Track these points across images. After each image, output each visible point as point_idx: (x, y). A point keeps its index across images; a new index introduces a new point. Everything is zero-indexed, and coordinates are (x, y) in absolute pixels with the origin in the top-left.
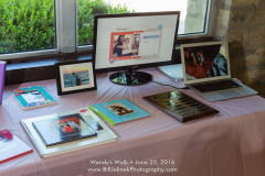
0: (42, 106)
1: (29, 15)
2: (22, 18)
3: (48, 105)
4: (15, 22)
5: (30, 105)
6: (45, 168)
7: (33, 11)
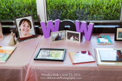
0: (106, 44)
1: (113, 5)
2: (110, 6)
3: (109, 44)
4: (107, 8)
5: (101, 43)
6: (98, 70)
7: (115, 4)
